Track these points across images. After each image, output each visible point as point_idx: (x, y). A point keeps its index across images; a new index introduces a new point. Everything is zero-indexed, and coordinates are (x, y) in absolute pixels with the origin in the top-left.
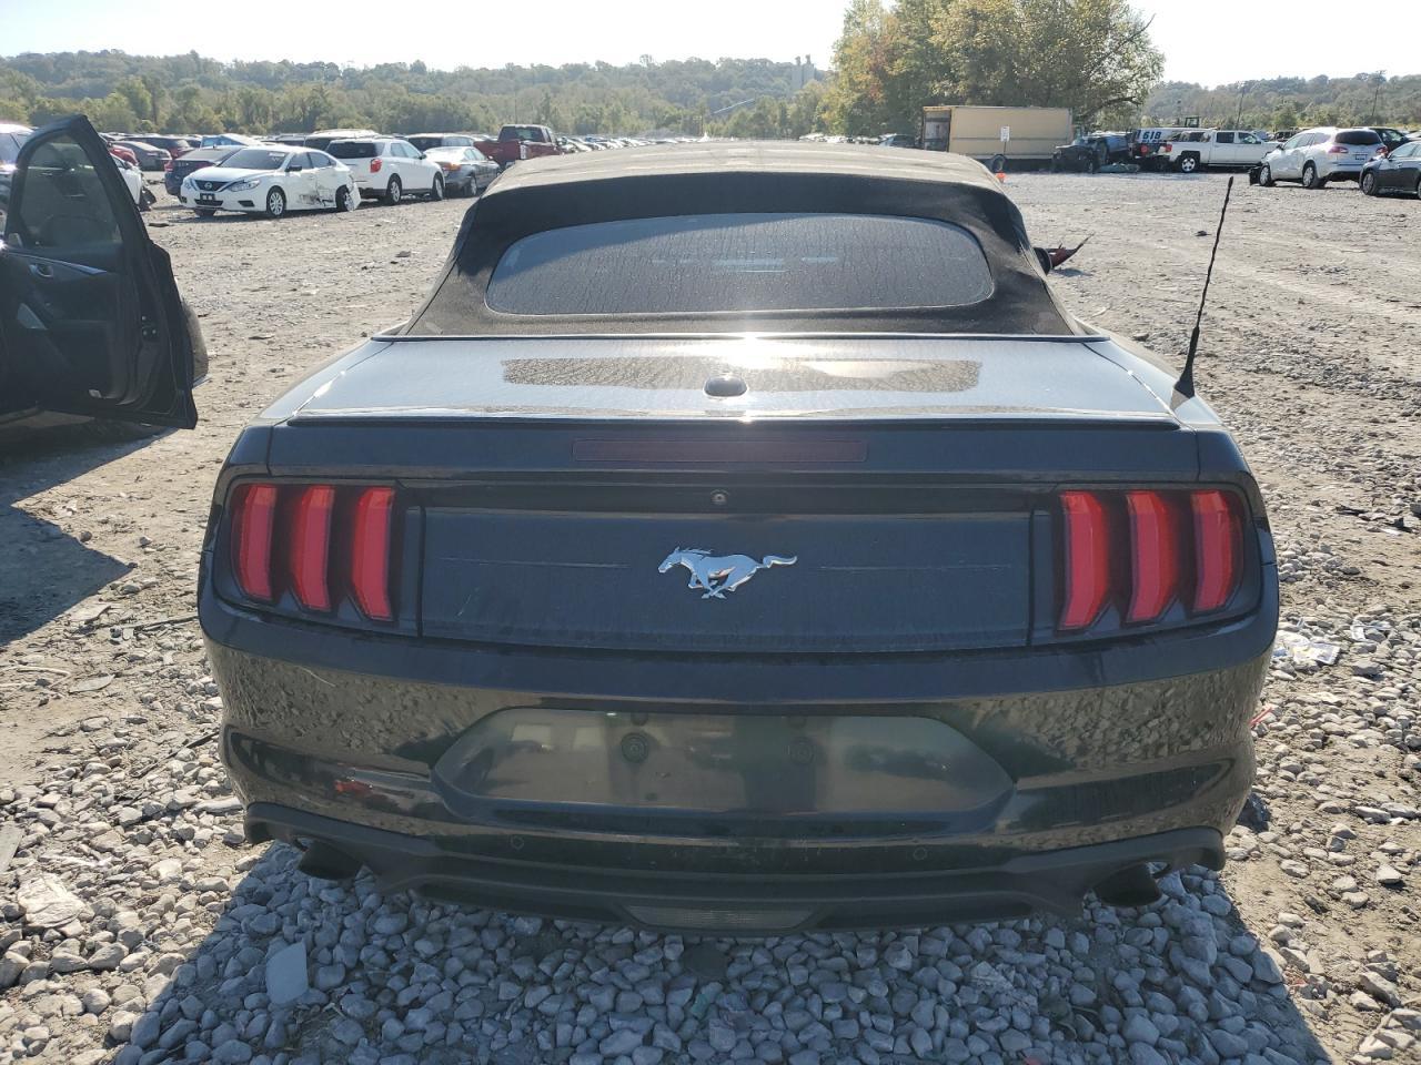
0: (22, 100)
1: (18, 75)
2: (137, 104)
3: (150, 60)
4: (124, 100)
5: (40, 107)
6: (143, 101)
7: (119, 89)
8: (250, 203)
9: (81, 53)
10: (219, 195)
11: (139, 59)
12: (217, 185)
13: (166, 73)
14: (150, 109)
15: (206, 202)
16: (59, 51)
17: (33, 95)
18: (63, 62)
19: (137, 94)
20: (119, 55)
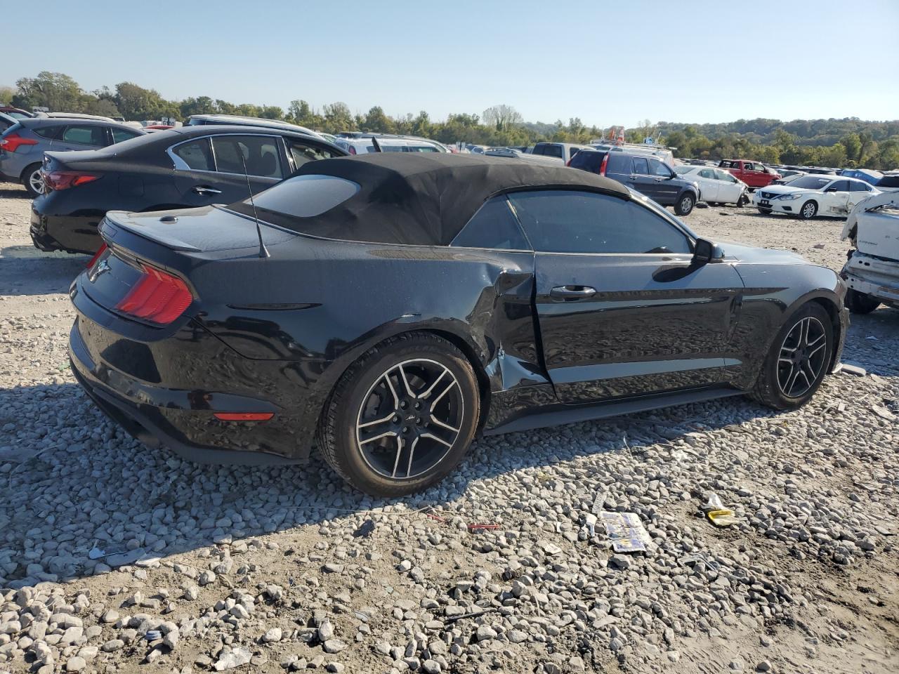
0: (781, 147)
1: (784, 133)
2: (850, 151)
3: (875, 123)
4: (843, 148)
5: (789, 151)
6: (855, 149)
7: (841, 142)
8: (789, 208)
9: (831, 120)
10: (772, 202)
11: (867, 123)
12: (772, 195)
13: (882, 132)
14: (858, 153)
15: (764, 205)
16: (817, 118)
17: (787, 144)
18: (818, 125)
19: (853, 144)
20: (855, 121)
